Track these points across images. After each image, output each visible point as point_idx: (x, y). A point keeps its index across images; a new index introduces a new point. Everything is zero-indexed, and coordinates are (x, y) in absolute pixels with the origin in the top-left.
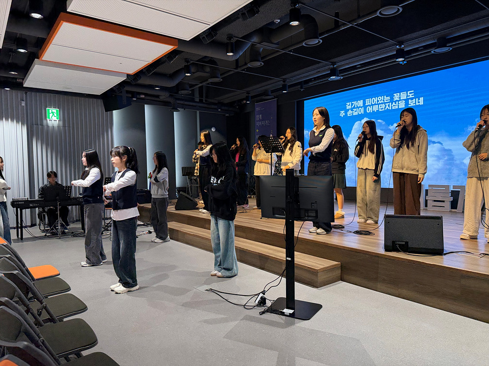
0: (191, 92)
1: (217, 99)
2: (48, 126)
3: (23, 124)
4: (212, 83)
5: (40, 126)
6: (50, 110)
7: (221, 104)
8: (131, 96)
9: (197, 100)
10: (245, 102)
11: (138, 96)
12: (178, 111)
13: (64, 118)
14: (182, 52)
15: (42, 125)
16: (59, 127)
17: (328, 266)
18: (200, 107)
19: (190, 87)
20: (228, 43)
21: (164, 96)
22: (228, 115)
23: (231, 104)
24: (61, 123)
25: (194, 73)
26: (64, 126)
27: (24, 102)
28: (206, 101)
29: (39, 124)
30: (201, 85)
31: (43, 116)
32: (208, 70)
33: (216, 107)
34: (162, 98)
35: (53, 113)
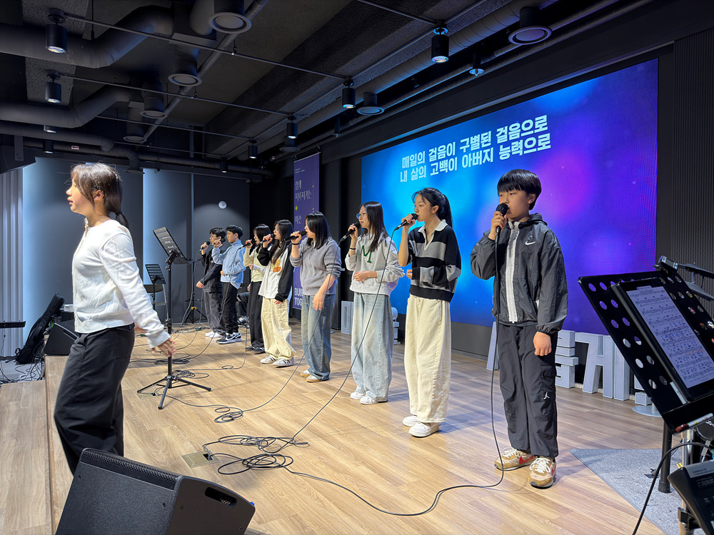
0: (145, 139)
7: (226, 162)
8: (41, 146)
9: (192, 155)
10: (273, 158)
11: (56, 147)
18: (194, 166)
22: (248, 181)
28: (204, 156)
33: (217, 166)
34: (106, 151)
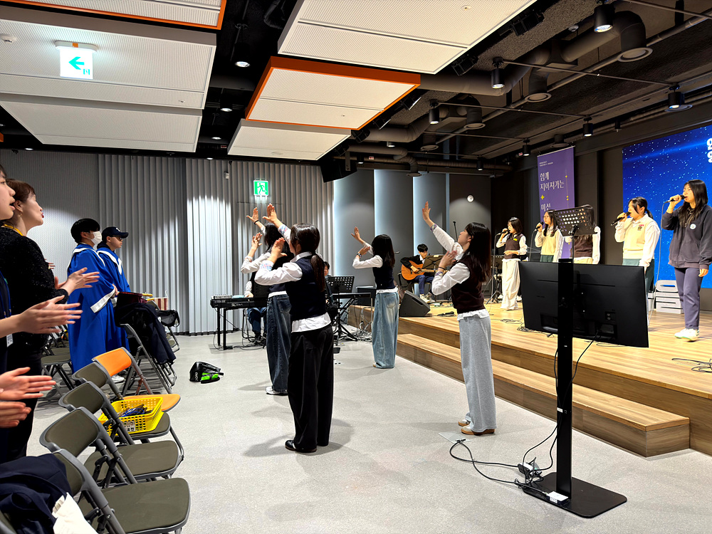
0: (437, 147)
1: (476, 153)
2: (254, 203)
3: (227, 202)
4: (469, 132)
5: (245, 204)
6: (258, 183)
7: (482, 161)
8: (356, 159)
9: (447, 157)
10: (521, 154)
11: (365, 159)
12: (419, 175)
13: (274, 194)
14: (426, 91)
15: (248, 202)
17: (665, 421)
18: (450, 167)
19: (438, 140)
20: (494, 71)
21: (400, 155)
22: (493, 176)
23: (498, 160)
24: (271, 199)
25: (443, 119)
27: (228, 174)
28: (459, 157)
29: (245, 201)
30: (453, 135)
31: (249, 191)
32: (464, 112)
33: (475, 165)
34: (396, 160)
35: (261, 186)
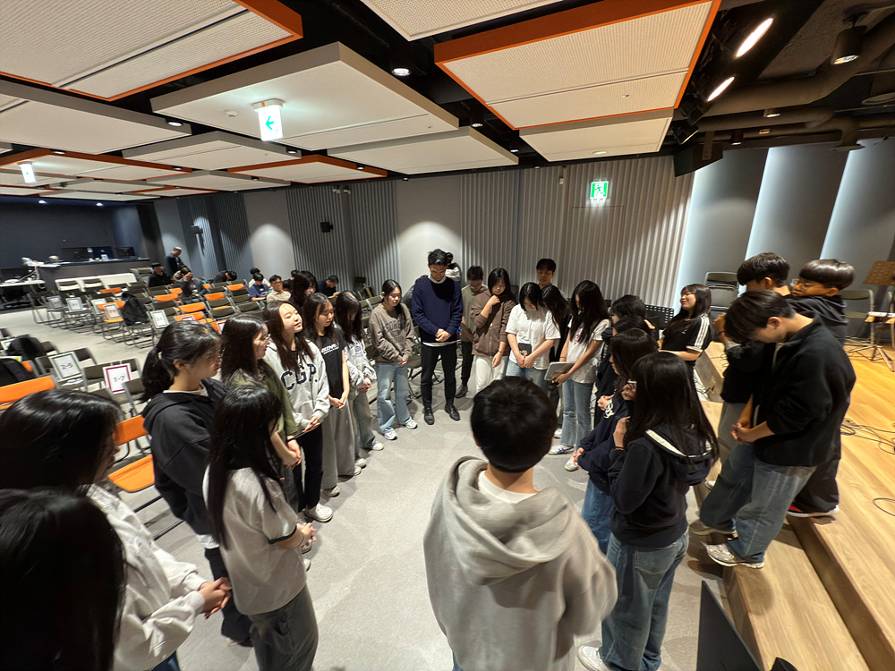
2: (590, 207)
5: (580, 210)
6: (596, 185)
8: (729, 137)
12: (859, 147)
15: (584, 207)
16: (605, 207)
21: (816, 121)
24: (609, 201)
26: (612, 206)
27: (563, 180)
29: (580, 206)
34: (812, 127)
35: (599, 188)
